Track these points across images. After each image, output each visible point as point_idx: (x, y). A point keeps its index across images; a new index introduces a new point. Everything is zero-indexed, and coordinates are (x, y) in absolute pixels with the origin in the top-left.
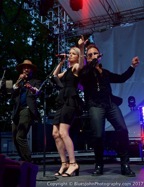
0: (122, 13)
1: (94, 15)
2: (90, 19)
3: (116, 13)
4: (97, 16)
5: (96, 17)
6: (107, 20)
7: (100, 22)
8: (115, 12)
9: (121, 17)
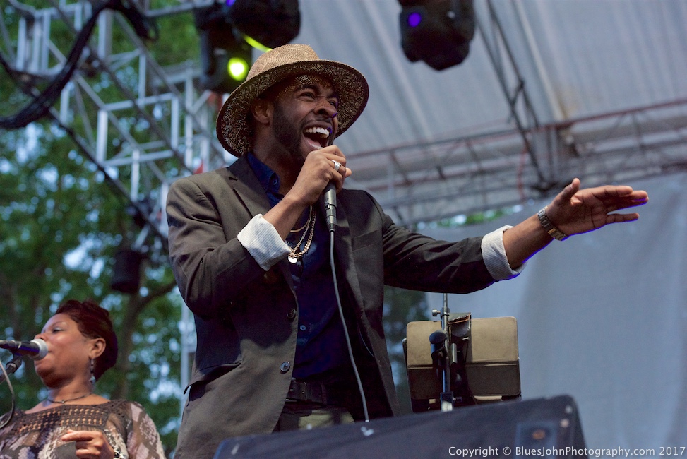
0: (578, 128)
1: (416, 129)
2: (391, 152)
3: (548, 127)
4: (428, 135)
5: (423, 145)
6: (486, 164)
7: (443, 177)
8: (543, 119)
9: (572, 150)
